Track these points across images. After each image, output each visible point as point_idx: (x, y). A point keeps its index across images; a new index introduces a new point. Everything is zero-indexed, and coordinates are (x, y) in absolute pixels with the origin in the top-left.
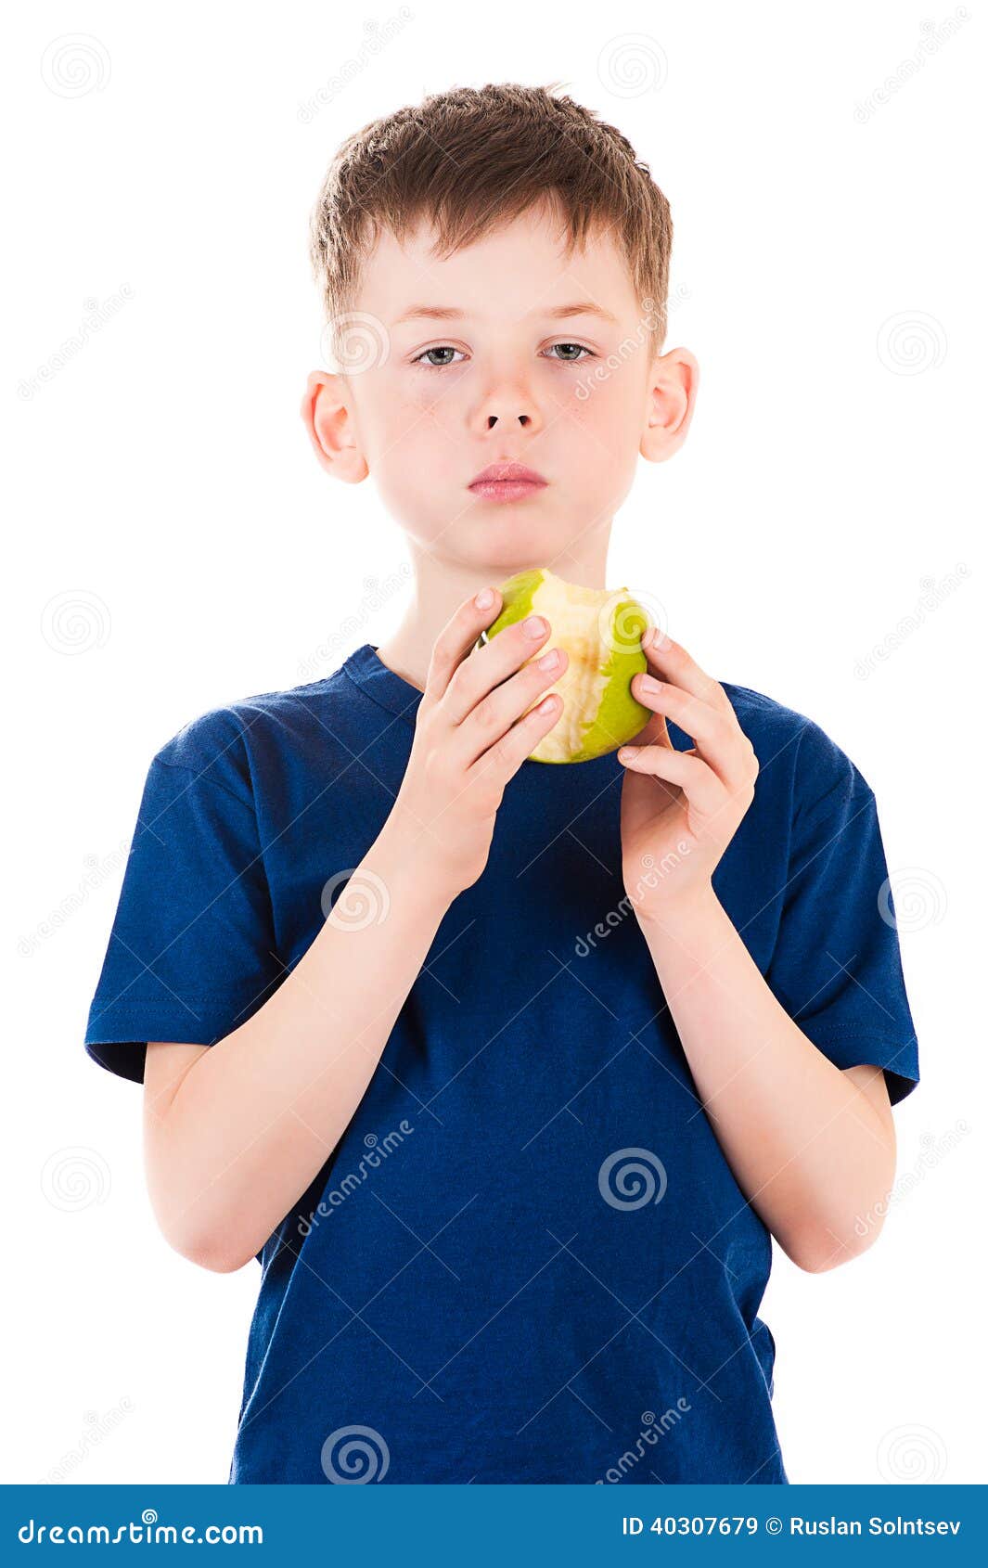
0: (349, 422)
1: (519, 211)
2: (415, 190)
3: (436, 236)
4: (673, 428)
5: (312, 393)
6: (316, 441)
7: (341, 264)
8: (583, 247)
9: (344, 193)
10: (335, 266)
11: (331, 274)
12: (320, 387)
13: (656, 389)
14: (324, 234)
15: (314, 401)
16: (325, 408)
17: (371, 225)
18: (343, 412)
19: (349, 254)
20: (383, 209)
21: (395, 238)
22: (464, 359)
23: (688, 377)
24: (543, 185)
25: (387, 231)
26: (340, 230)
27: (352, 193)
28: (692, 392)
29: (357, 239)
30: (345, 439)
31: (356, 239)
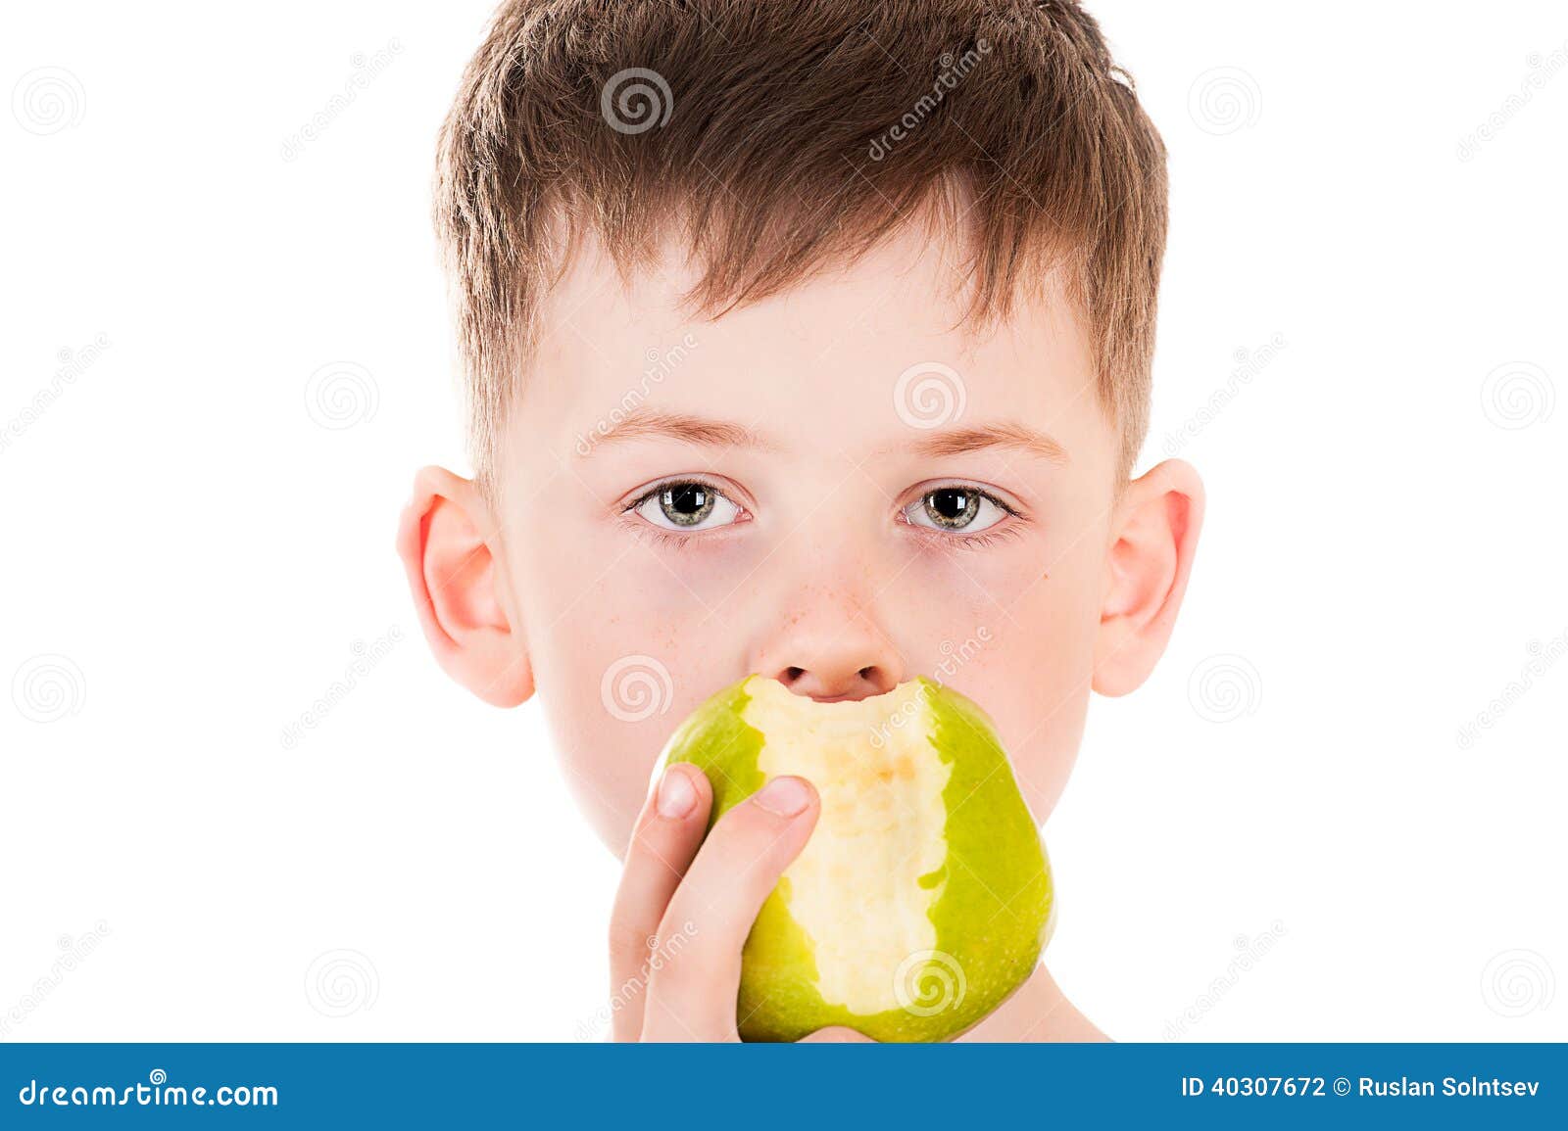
0: (492, 572)
1: (880, 231)
2: (661, 164)
3: (699, 272)
4: (1142, 619)
5: (423, 509)
6: (426, 604)
7: (495, 282)
8: (1006, 302)
9: (510, 139)
10: (482, 279)
11: (475, 293)
12: (437, 500)
13: (1122, 543)
14: (463, 203)
15: (425, 523)
16: (449, 539)
17: (561, 218)
18: (483, 552)
19: (513, 267)
20: (590, 193)
21: (611, 260)
22: (738, 521)
23: (1180, 511)
24: (934, 173)
25: (595, 238)
26: (497, 215)
27: (525, 139)
28: (1187, 543)
29: (531, 241)
30: (483, 606)
31: (528, 238)
